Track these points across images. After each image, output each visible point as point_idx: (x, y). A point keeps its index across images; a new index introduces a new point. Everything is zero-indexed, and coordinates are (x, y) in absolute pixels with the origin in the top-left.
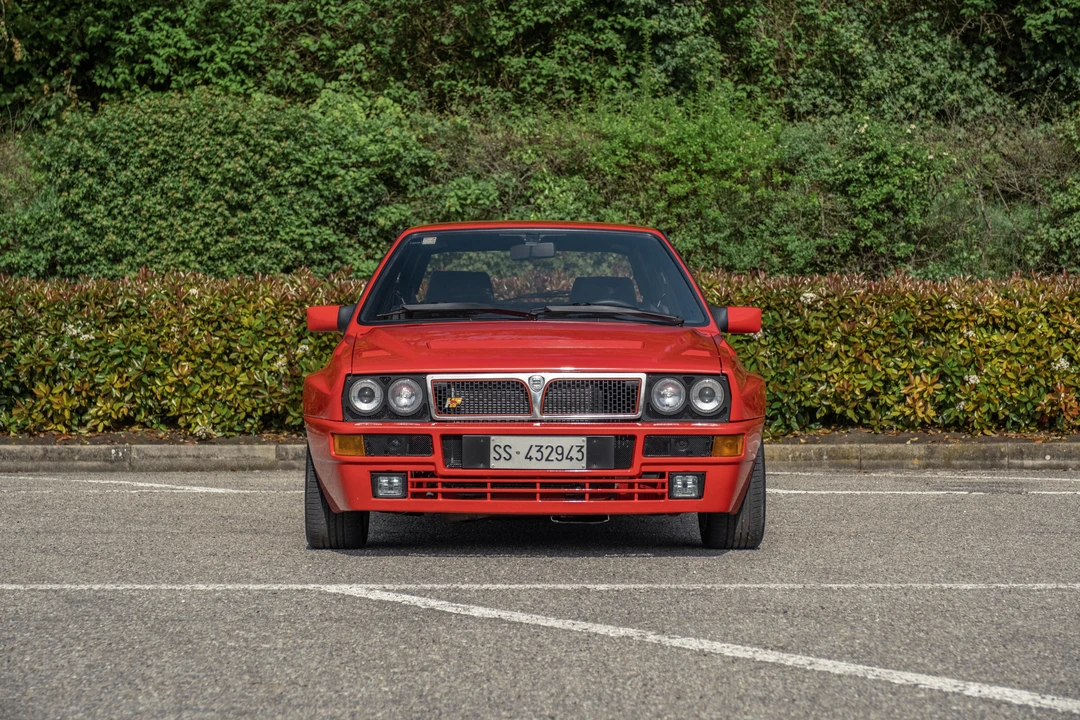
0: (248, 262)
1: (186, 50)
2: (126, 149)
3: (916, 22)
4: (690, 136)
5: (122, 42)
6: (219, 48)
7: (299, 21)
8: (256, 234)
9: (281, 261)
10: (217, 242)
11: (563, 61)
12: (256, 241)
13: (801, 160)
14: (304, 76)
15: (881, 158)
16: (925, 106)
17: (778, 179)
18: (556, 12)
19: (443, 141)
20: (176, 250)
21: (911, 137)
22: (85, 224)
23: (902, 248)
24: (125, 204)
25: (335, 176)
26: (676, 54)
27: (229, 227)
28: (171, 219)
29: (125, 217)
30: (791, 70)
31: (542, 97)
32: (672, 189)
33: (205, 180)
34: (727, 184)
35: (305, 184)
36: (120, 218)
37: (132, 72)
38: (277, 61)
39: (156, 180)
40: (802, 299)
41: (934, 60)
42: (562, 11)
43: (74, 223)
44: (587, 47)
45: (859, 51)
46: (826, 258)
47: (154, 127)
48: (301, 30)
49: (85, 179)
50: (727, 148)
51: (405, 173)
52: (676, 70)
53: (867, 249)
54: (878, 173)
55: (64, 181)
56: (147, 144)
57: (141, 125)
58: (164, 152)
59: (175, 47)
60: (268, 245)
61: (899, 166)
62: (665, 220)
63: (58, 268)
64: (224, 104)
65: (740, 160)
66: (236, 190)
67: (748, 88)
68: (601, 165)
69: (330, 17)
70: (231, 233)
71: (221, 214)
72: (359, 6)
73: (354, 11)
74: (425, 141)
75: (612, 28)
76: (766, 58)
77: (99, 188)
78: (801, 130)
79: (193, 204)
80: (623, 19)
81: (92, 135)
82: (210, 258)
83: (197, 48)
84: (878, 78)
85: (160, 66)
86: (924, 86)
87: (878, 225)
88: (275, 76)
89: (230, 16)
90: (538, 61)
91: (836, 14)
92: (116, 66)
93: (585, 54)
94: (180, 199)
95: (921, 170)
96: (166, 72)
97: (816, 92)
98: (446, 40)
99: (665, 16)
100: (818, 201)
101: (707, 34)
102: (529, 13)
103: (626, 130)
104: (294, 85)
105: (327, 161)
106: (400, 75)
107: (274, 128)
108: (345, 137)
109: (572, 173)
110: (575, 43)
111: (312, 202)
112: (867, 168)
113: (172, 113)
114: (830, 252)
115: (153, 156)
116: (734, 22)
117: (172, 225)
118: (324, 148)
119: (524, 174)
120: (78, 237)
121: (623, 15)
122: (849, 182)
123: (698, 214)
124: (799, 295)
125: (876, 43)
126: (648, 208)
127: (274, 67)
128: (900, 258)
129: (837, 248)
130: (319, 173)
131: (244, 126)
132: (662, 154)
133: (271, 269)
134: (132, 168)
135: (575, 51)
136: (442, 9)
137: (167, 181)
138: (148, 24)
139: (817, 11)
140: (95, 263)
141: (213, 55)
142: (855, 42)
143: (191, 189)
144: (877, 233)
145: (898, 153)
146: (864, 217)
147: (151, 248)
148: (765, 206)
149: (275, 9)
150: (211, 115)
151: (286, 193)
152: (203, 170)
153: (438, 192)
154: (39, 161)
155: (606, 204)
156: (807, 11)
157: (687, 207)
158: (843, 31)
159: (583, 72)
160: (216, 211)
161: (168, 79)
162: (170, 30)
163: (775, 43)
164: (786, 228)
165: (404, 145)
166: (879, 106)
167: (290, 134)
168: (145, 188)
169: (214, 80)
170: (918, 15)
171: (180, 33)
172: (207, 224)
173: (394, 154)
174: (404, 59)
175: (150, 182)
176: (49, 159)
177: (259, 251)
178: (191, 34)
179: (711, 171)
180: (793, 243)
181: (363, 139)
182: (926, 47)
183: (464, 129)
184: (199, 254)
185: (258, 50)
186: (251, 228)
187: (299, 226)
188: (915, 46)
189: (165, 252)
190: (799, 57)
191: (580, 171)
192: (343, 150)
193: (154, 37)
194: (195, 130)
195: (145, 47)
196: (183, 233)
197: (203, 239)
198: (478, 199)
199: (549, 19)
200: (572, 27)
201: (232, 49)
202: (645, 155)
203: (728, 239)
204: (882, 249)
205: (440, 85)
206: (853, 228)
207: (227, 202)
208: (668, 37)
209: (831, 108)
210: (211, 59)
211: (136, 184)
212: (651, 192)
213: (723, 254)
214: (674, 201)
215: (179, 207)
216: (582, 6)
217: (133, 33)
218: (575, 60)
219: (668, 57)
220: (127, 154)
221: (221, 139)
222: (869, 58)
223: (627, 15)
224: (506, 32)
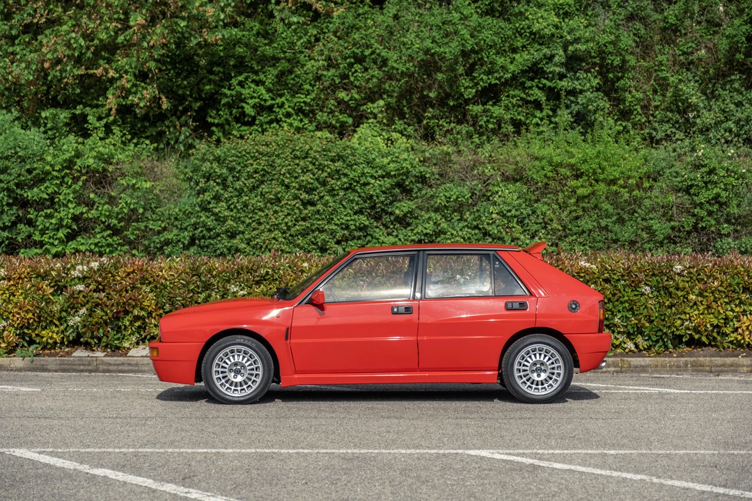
0: (314, 237)
1: (265, 101)
2: (239, 168)
3: (732, 82)
4: (591, 158)
5: (226, 95)
6: (287, 100)
7: (337, 82)
8: (319, 220)
9: (334, 237)
10: (295, 225)
11: (507, 108)
12: (319, 225)
13: (661, 173)
14: (340, 117)
15: (712, 171)
16: (738, 135)
17: (646, 185)
18: (501, 77)
19: (435, 161)
20: (270, 231)
21: (730, 158)
22: (214, 214)
23: (726, 228)
24: (238, 202)
25: (368, 184)
26: (578, 103)
27: (302, 216)
28: (266, 211)
29: (238, 210)
30: (651, 112)
31: (494, 131)
32: (580, 191)
33: (287, 187)
34: (614, 188)
35: (350, 188)
36: (235, 210)
37: (231, 114)
38: (324, 107)
39: (258, 187)
40: (674, 269)
41: (743, 105)
42: (506, 76)
43: (207, 214)
44: (522, 99)
45: (696, 101)
46: (677, 234)
47: (257, 154)
48: (339, 88)
49: (214, 187)
50: (614, 165)
51: (412, 181)
52: (578, 113)
53: (703, 228)
54: (710, 181)
55: (201, 187)
56: (252, 165)
57: (248, 153)
58: (263, 170)
59: (259, 98)
60: (326, 227)
61: (724, 176)
62: (575, 211)
63: (197, 242)
64: (299, 139)
65: (622, 173)
66: (307, 193)
67: (624, 124)
68: (535, 176)
69: (358, 80)
70: (304, 219)
71: (298, 208)
72: (376, 73)
73: (373, 76)
74: (423, 162)
75: (537, 86)
76: (635, 105)
77: (222, 192)
78: (659, 153)
79: (280, 202)
80: (544, 81)
81: (218, 159)
82: (290, 235)
83: (273, 99)
84: (708, 118)
85: (249, 110)
86: (737, 122)
87: (710, 213)
88: (322, 117)
89: (293, 79)
90: (491, 108)
91: (680, 77)
92: (221, 110)
93: (520, 103)
94: (272, 199)
95: (738, 179)
96: (253, 114)
97: (667, 126)
98: (432, 95)
99: (571, 79)
100: (672, 198)
101: (598, 90)
102: (485, 77)
103: (551, 154)
104: (334, 122)
105: (363, 174)
106: (402, 116)
107: (330, 154)
108: (374, 159)
109: (516, 181)
110: (514, 97)
111: (354, 200)
112: (703, 177)
113: (267, 145)
114: (679, 231)
115: (256, 172)
116: (615, 82)
117: (267, 215)
118: (361, 166)
119: (486, 182)
120: (210, 223)
121: (544, 78)
122: (692, 186)
123: (596, 207)
124: (672, 267)
125: (705, 94)
126: (564, 203)
127: (321, 111)
128: (725, 235)
129: (684, 227)
130: (358, 182)
131: (312, 153)
132: (574, 170)
133: (328, 242)
134: (243, 179)
135: (514, 101)
136: (429, 76)
137: (264, 188)
138: (241, 84)
139: (668, 75)
140: (219, 238)
141: (283, 104)
142: (692, 95)
143: (279, 193)
144: (709, 219)
145: (723, 168)
146: (701, 208)
147: (254, 229)
148: (637, 201)
149: (323, 75)
150: (291, 146)
151: (338, 195)
152: (287, 181)
153: (432, 193)
154: (185, 175)
155: (537, 201)
156: (662, 75)
157: (589, 203)
158: (685, 88)
159: (519, 114)
160: (294, 205)
161: (254, 118)
162: (256, 87)
163: (641, 95)
164: (651, 216)
165: (411, 164)
166: (708, 135)
167: (340, 157)
168: (251, 192)
169: (284, 119)
170: (733, 77)
171: (262, 90)
172: (289, 214)
173: (405, 170)
174: (405, 106)
175: (254, 188)
176: (191, 174)
177: (321, 231)
178: (269, 90)
179: (604, 180)
180: (656, 225)
181: (386, 161)
182: (738, 98)
183: (448, 154)
184: (284, 233)
185: (312, 100)
186: (317, 216)
187: (346, 215)
188: (731, 97)
189: (263, 232)
190: (656, 104)
191: (521, 179)
192: (373, 168)
193: (245, 92)
194: (281, 156)
195: (240, 99)
196: (274, 220)
197: (286, 223)
198: (458, 198)
199: (497, 82)
200: (511, 86)
201: (295, 100)
202: (562, 170)
203: (614, 223)
204: (713, 229)
205: (428, 123)
206: (694, 215)
207: (301, 200)
208: (573, 93)
209: (677, 136)
210: (282, 106)
211: (245, 189)
212: (566, 193)
213: (611, 232)
214: (580, 199)
215: (272, 204)
216: (518, 73)
217: (233, 90)
218: (514, 106)
219: (573, 105)
220: (240, 171)
221: (297, 161)
222: (702, 105)
223: (547, 79)
224: (470, 90)
